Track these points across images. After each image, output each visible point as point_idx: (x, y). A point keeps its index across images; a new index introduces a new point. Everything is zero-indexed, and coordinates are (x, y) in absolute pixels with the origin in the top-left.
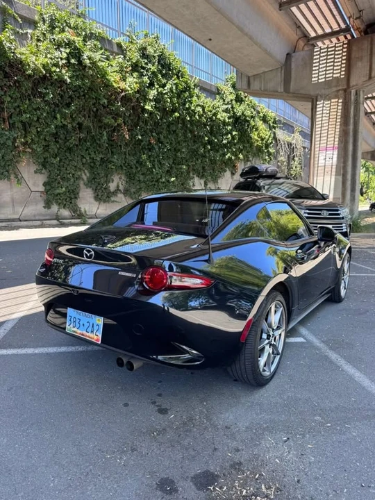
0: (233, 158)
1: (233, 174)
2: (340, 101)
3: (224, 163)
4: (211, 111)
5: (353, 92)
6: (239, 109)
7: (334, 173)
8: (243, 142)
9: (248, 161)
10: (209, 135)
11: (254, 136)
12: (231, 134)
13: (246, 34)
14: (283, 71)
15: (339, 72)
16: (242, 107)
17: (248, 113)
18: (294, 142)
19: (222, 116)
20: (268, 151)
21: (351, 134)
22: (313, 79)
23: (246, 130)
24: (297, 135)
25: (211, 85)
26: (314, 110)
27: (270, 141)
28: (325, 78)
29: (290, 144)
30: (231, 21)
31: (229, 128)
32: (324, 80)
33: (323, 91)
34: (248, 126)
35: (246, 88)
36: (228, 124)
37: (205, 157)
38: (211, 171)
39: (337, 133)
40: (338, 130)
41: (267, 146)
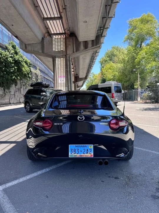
0: (16, 78)
1: (16, 85)
2: (64, 59)
3: (12, 80)
4: (5, 57)
5: (68, 56)
6: (17, 57)
7: (64, 86)
8: (19, 72)
9: (21, 80)
10: (4, 67)
11: (23, 69)
12: (14, 68)
13: (29, 27)
14: (41, 45)
15: (63, 48)
16: (18, 56)
17: (20, 59)
18: (37, 73)
19: (10, 59)
20: (29, 76)
21: (69, 72)
22: (53, 49)
23: (20, 67)
24: (38, 70)
25: (3, 45)
26: (54, 61)
27: (29, 72)
28: (58, 50)
29: (36, 74)
30: (24, 20)
31: (13, 65)
32: (57, 50)
33: (57, 55)
34: (21, 65)
35: (25, 49)
36: (12, 63)
37: (4, 77)
38: (6, 84)
39: (64, 71)
40: (64, 70)
41: (28, 74)
